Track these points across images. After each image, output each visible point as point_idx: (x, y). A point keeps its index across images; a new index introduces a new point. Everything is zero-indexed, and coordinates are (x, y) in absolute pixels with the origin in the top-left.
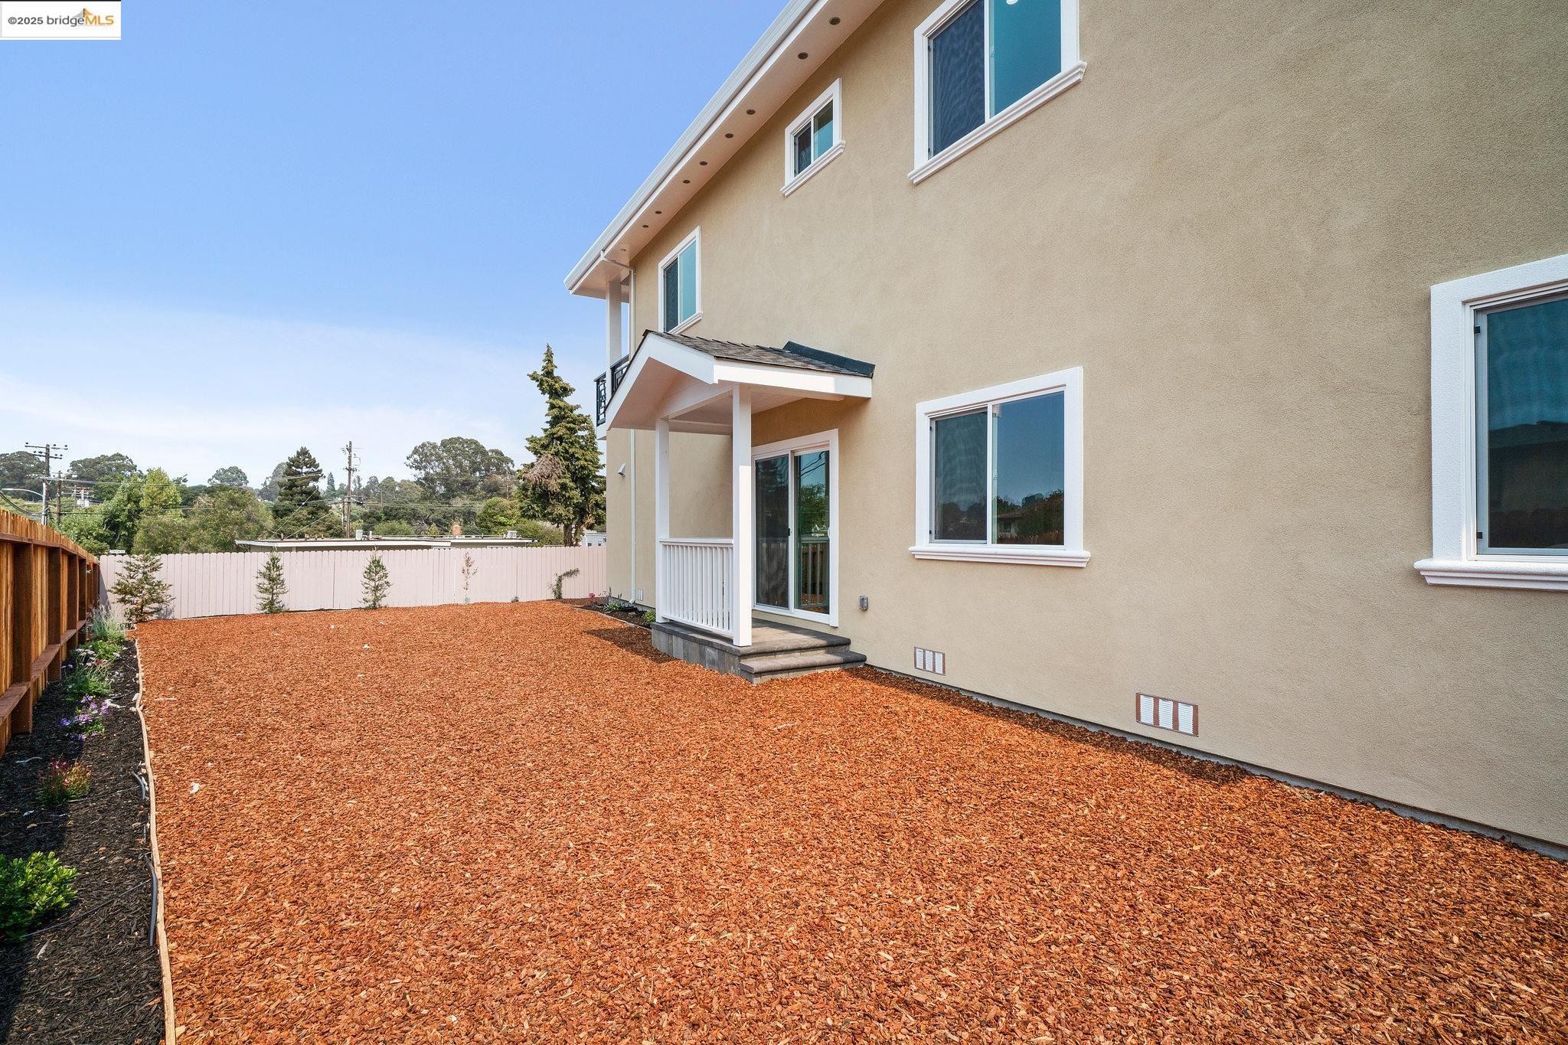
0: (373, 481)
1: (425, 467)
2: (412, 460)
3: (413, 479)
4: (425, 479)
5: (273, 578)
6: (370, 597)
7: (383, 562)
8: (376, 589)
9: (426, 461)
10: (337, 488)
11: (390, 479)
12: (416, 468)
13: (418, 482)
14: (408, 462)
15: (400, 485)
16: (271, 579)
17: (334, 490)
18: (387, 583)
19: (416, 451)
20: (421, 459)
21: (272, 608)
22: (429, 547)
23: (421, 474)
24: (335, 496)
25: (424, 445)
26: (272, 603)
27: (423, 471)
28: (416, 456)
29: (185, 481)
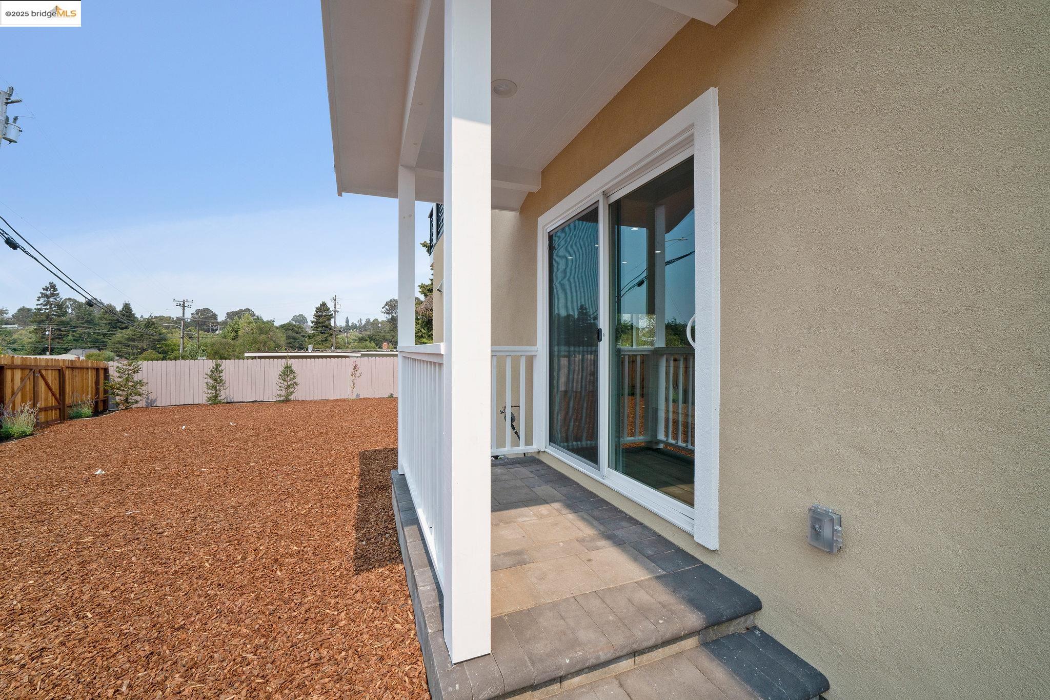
0: (368, 321)
1: (392, 313)
2: (385, 309)
3: (385, 319)
4: (392, 319)
5: (216, 379)
6: (283, 393)
7: (294, 368)
8: (289, 387)
9: (392, 309)
10: (350, 325)
11: (376, 320)
12: (387, 313)
13: (388, 321)
14: (383, 310)
15: (381, 323)
16: (215, 380)
17: (349, 326)
18: (295, 383)
19: (387, 304)
20: (389, 309)
21: (214, 400)
22: (348, 357)
23: (389, 317)
24: (349, 329)
25: (391, 300)
26: (216, 397)
27: (390, 315)
28: (387, 307)
29: (273, 321)
